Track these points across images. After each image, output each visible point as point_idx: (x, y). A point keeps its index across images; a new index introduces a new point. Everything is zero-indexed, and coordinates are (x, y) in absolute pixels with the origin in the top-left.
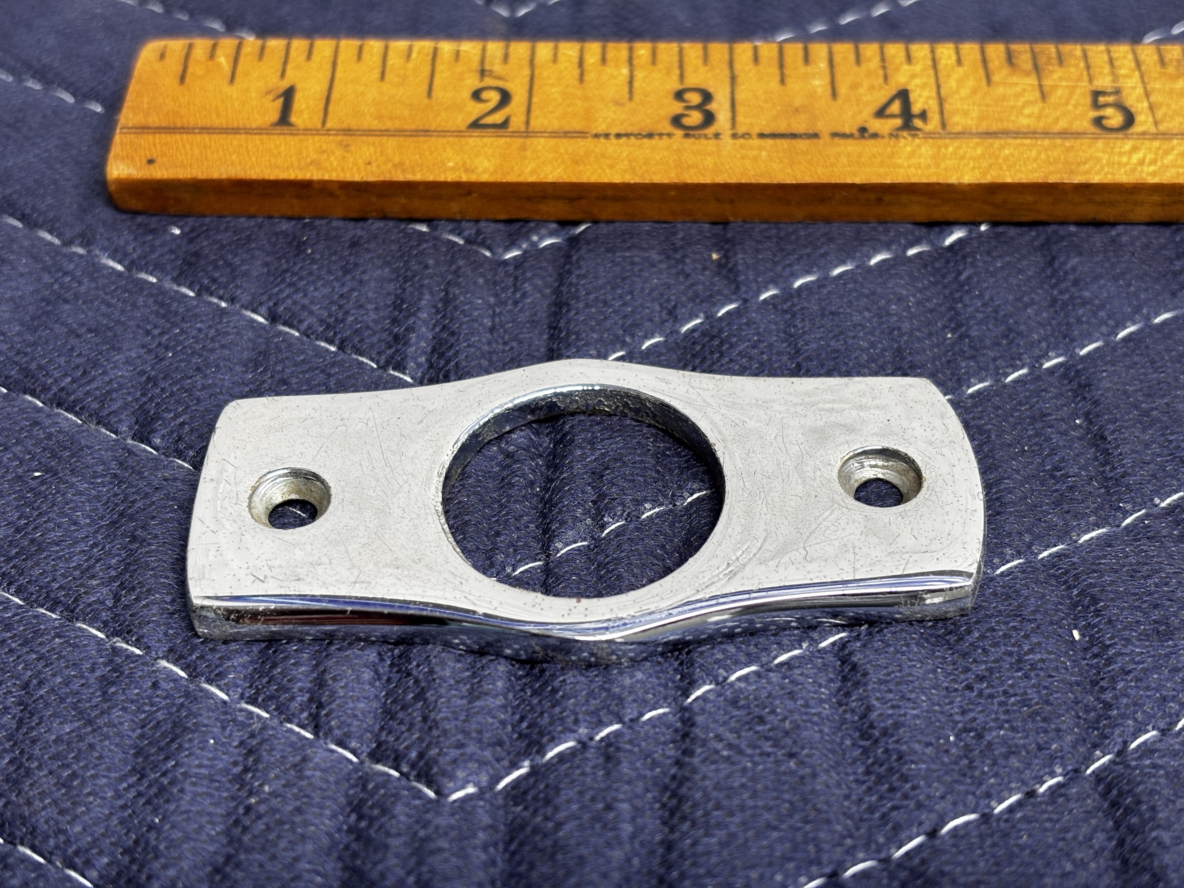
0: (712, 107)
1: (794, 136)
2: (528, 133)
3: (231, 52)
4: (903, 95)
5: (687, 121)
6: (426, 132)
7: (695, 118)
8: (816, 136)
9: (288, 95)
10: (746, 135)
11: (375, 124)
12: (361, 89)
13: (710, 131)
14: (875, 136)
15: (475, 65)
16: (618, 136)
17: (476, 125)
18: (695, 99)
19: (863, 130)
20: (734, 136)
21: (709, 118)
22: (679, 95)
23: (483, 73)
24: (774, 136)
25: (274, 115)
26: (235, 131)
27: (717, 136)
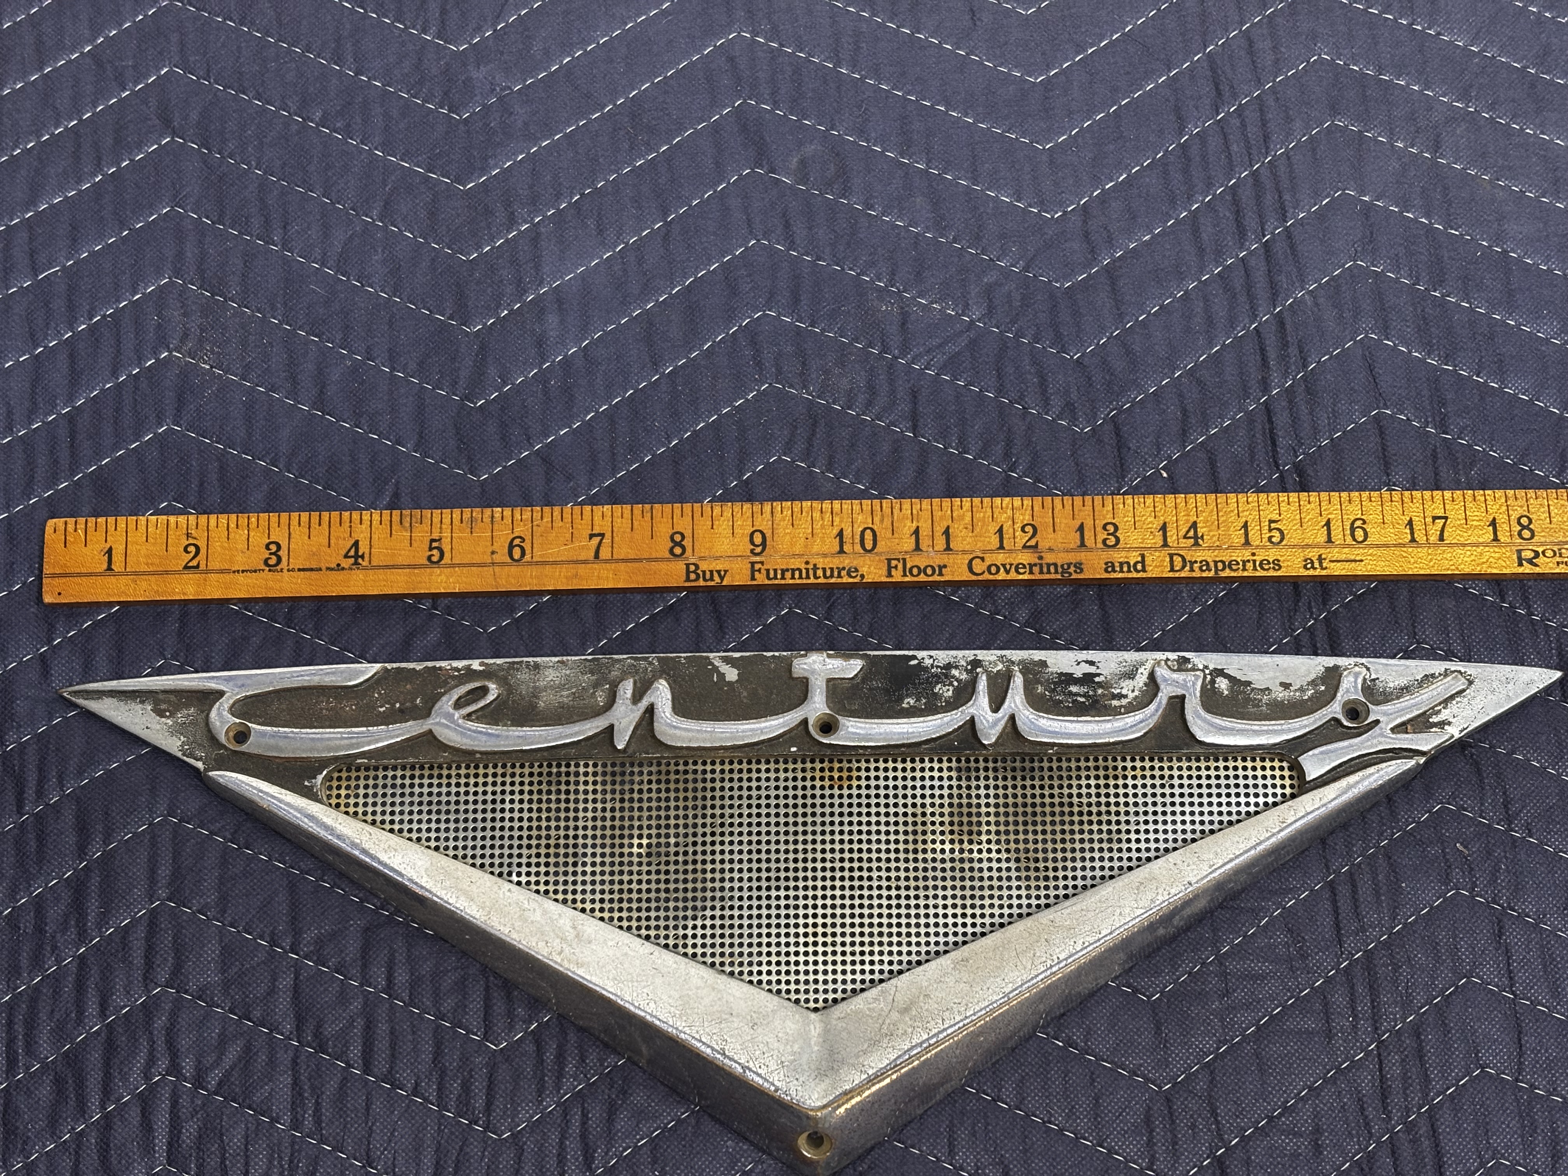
0: (280, 553)
1: (312, 570)
2: (207, 572)
3: (83, 526)
4: (356, 544)
5: (271, 562)
6: (167, 572)
7: (274, 560)
8: (320, 569)
9: (110, 552)
10: (293, 570)
11: (146, 569)
12: (138, 547)
13: (279, 568)
14: (343, 569)
15: (185, 531)
16: (243, 571)
17: (186, 567)
18: (273, 548)
19: (338, 565)
20: (288, 570)
21: (279, 560)
22: (267, 547)
23: (188, 535)
24: (303, 570)
25: (105, 566)
26: (91, 575)
27: (282, 570)
